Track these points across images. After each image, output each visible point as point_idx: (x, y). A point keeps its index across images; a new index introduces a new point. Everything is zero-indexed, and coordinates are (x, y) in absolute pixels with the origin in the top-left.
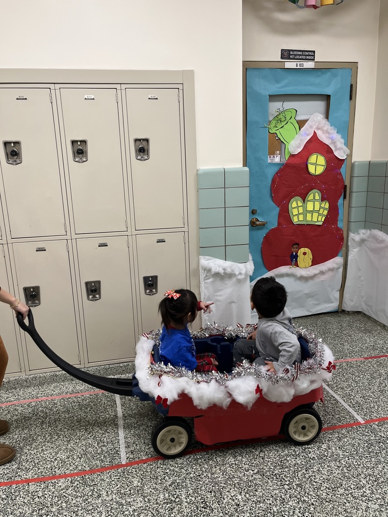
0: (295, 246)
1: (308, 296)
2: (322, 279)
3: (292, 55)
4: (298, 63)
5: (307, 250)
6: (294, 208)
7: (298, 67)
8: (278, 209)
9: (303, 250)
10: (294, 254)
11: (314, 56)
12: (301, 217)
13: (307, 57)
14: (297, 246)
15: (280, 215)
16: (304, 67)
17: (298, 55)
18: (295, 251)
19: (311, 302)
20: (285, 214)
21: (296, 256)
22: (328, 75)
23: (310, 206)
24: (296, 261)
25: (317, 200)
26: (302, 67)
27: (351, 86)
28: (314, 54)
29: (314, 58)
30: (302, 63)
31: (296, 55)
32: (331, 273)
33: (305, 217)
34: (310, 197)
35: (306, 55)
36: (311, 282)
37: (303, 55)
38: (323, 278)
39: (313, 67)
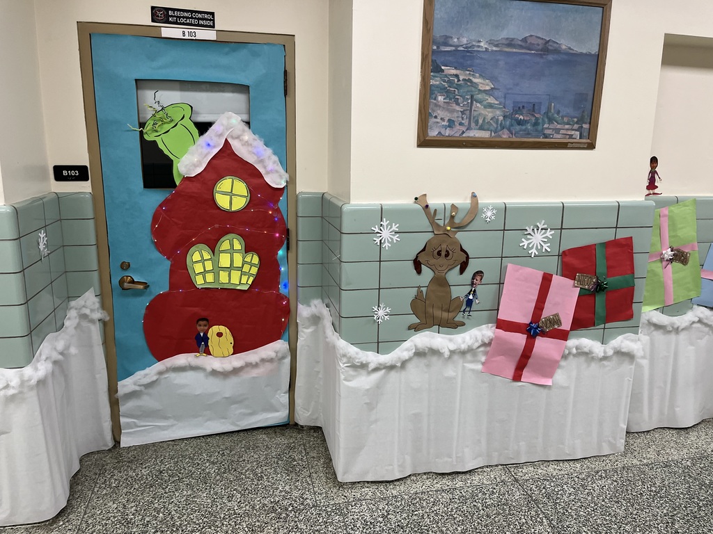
0: (201, 323)
1: (232, 401)
2: (255, 375)
3: (172, 16)
4: (186, 31)
5: (223, 329)
6: (196, 262)
7: (187, 37)
8: (168, 263)
9: (215, 329)
10: (202, 334)
11: (214, 20)
12: (210, 278)
13: (201, 22)
14: (205, 322)
15: (172, 272)
16: (197, 38)
17: (183, 17)
18: (202, 331)
19: (236, 410)
20: (180, 271)
21: (206, 339)
22: (243, 53)
23: (225, 260)
24: (207, 345)
25: (238, 251)
26: (193, 38)
27: (285, 72)
28: (213, 17)
29: (214, 24)
30: (193, 31)
31: (180, 17)
32: (268, 366)
33: (217, 277)
34: (225, 245)
35: (199, 19)
36: (234, 380)
37: (192, 18)
38: (255, 373)
39: (215, 39)
